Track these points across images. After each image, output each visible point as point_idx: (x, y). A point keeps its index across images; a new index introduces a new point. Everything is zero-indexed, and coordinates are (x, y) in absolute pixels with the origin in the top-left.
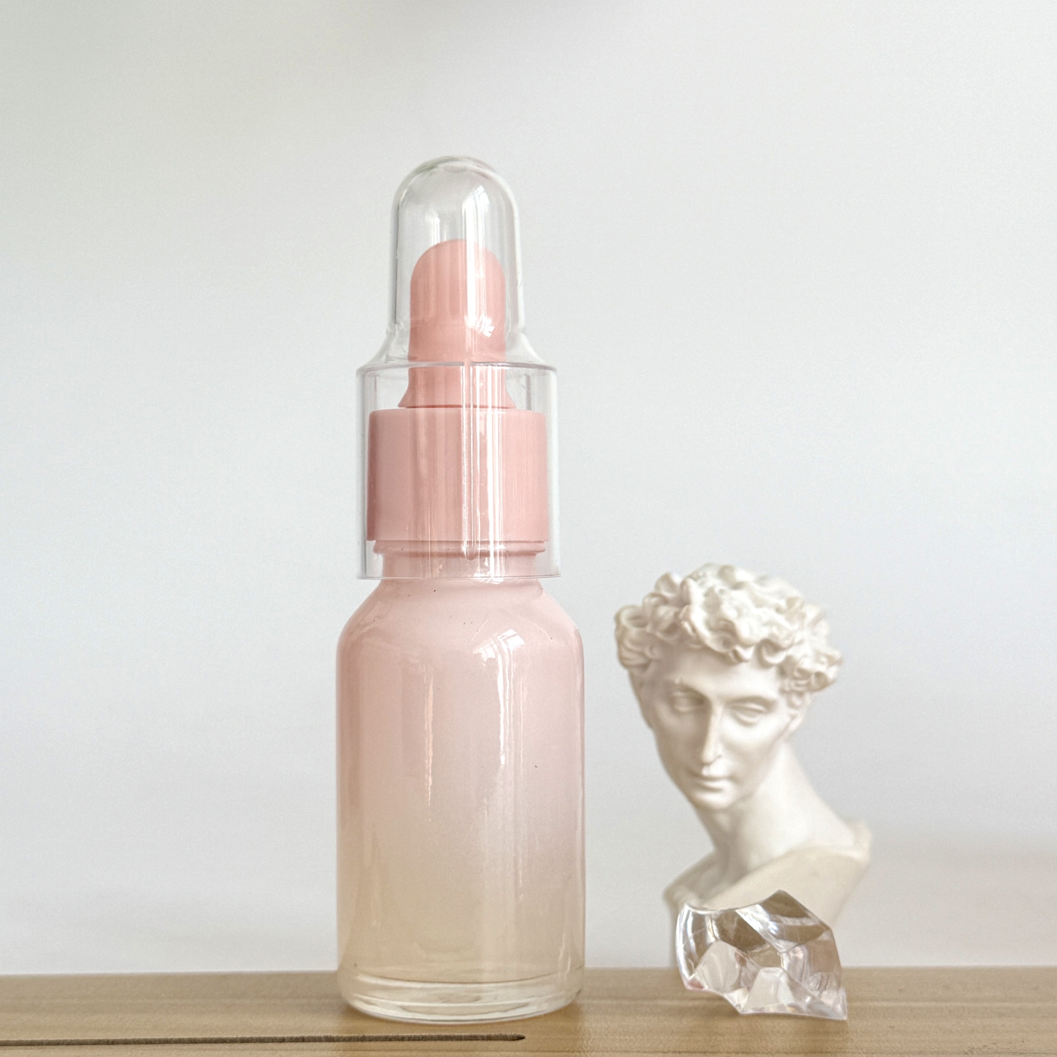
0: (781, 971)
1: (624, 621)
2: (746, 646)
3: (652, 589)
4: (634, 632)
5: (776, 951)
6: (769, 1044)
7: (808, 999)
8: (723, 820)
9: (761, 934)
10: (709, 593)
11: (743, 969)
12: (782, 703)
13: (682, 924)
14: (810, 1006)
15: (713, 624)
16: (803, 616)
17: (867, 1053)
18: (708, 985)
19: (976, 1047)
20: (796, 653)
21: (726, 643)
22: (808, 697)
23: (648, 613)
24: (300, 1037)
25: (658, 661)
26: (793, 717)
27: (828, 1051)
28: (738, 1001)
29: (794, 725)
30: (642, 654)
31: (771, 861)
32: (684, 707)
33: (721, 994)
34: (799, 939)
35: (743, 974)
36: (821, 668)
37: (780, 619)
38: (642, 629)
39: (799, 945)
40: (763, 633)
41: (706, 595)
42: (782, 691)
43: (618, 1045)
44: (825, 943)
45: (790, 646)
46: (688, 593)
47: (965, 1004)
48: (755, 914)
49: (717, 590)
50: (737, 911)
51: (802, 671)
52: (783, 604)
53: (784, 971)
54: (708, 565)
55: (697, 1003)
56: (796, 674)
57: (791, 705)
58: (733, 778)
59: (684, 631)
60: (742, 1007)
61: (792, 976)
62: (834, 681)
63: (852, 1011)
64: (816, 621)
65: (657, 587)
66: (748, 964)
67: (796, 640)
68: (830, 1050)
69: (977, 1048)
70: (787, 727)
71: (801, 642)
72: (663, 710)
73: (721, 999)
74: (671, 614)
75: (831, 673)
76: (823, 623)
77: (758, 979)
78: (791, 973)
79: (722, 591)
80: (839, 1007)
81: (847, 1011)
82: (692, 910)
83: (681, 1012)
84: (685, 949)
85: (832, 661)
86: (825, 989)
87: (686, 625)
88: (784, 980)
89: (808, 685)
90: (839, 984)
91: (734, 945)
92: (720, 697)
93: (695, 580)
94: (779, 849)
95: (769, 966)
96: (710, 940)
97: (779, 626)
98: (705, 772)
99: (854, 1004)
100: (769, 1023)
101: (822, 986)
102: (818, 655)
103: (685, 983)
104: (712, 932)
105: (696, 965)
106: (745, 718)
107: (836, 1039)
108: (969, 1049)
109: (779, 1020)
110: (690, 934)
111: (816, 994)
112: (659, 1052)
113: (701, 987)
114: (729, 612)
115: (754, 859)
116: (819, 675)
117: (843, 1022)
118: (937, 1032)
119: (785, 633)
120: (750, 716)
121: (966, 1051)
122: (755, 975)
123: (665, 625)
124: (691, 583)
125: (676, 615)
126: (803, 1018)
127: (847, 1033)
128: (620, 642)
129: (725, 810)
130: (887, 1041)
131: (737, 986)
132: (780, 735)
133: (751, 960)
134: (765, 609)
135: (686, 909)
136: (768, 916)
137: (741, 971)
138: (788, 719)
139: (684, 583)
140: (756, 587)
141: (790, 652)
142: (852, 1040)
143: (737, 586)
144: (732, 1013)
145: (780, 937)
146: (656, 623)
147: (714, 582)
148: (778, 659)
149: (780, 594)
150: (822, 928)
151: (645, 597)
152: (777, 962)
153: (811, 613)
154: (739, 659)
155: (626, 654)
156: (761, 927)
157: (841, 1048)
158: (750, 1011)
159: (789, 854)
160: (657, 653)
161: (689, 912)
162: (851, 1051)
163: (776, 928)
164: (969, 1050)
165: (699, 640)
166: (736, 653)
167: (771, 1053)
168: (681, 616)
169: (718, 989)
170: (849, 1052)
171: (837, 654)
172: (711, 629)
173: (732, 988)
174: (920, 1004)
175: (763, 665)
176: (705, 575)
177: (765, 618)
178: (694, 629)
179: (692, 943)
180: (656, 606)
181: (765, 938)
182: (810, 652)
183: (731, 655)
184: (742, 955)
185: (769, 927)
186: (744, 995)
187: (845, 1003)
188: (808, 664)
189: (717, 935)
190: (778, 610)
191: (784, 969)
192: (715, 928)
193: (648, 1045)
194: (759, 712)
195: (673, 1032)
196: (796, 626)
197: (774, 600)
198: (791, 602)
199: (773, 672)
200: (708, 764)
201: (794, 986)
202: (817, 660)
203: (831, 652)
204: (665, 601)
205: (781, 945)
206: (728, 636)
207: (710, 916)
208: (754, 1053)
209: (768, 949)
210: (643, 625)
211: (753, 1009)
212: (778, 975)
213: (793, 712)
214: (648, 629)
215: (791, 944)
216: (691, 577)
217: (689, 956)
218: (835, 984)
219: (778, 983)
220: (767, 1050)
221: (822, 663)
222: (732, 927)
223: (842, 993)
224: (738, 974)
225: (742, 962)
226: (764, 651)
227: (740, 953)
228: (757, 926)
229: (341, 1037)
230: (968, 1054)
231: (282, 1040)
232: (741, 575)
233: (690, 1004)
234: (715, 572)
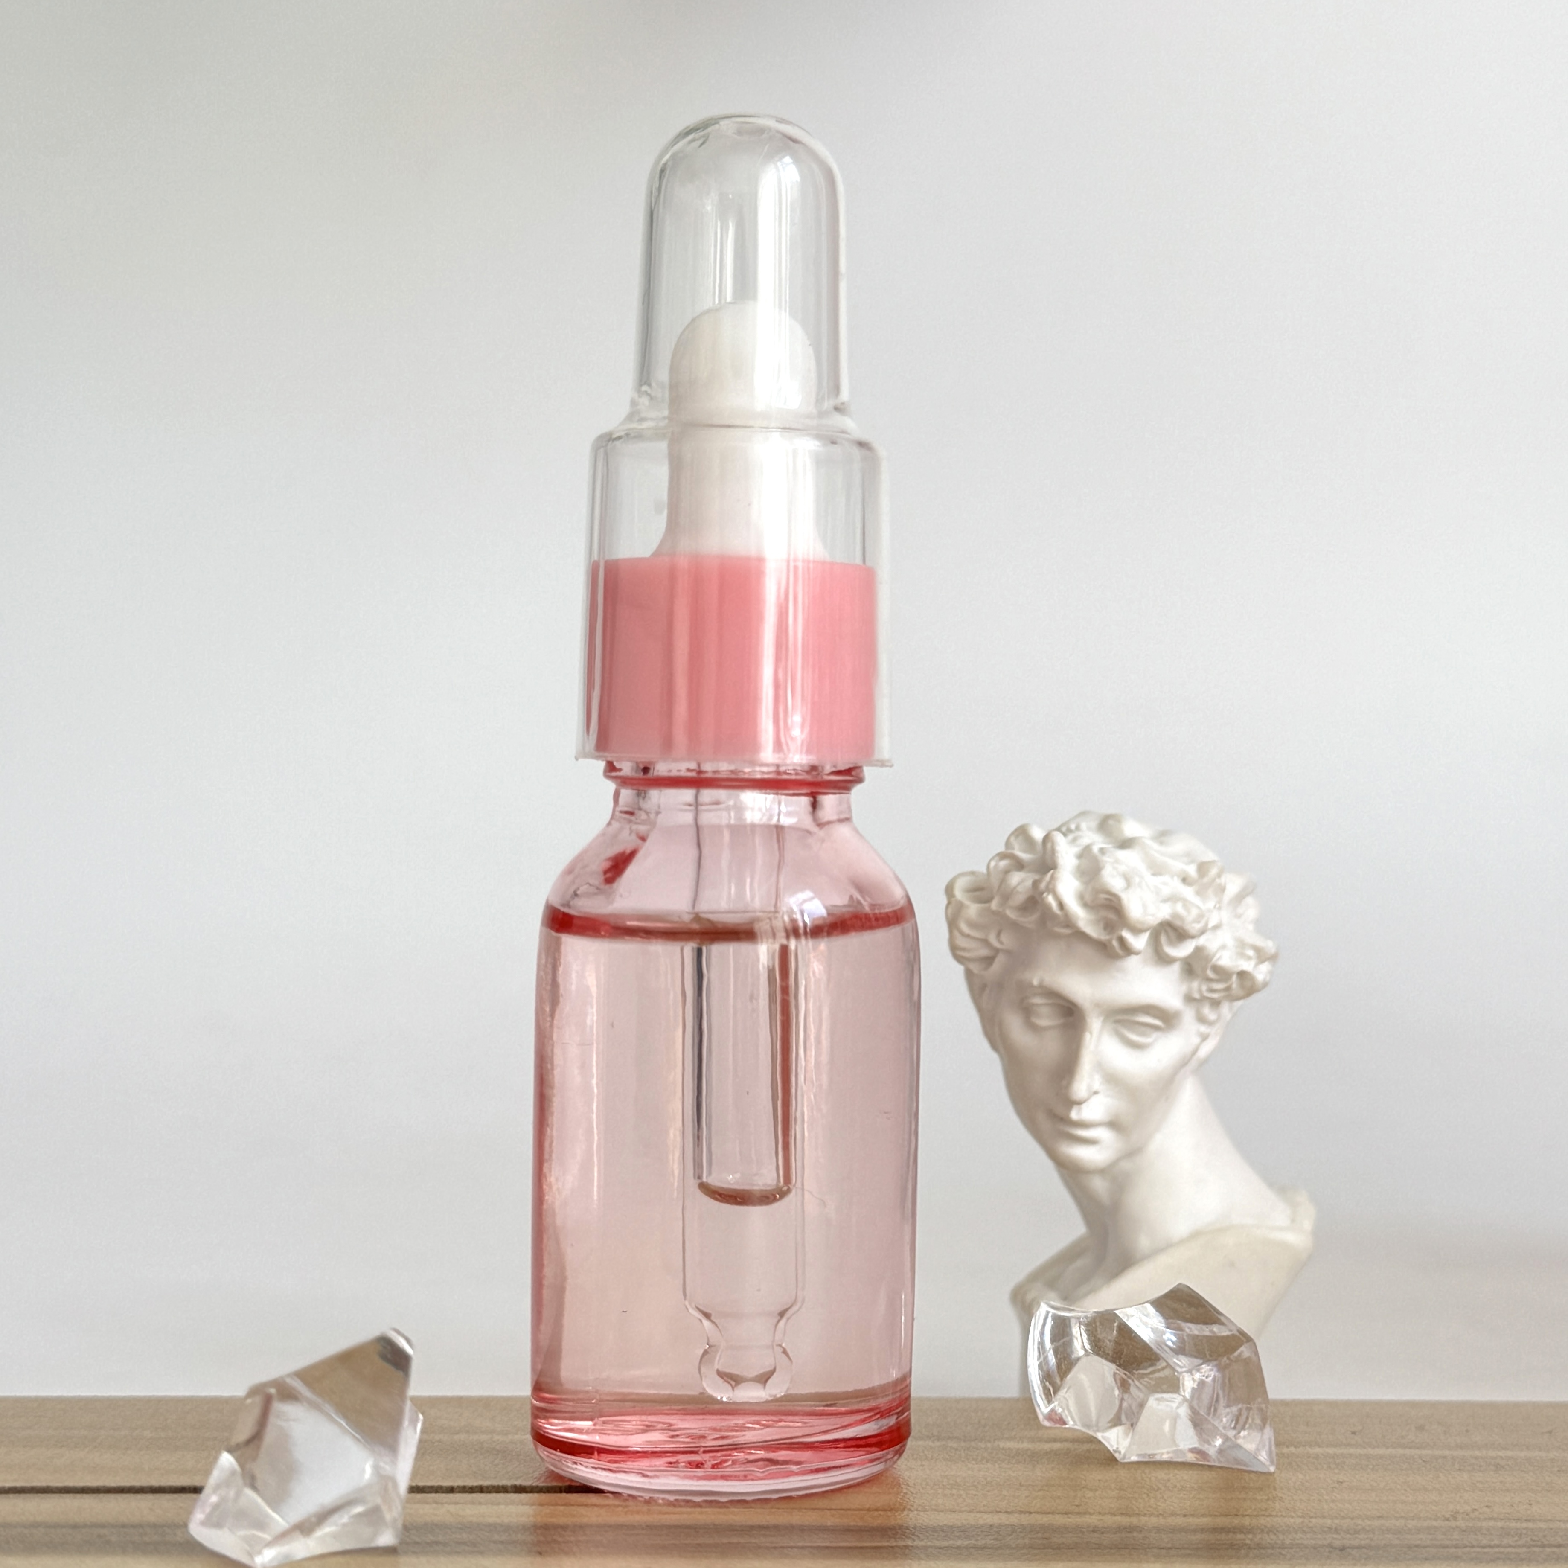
0: (1180, 1398)
1: (959, 894)
2: (1137, 931)
3: (1001, 848)
4: (973, 910)
5: (1174, 1370)
6: (1159, 1504)
7: (1219, 1442)
8: (1099, 1186)
9: (1152, 1346)
10: (1085, 853)
11: (1126, 1396)
12: (1188, 1016)
13: (1037, 1332)
14: (1221, 1451)
15: (1088, 898)
16: (1222, 889)
17: (1303, 1517)
18: (1074, 1421)
19: (1461, 1511)
20: (1209, 942)
21: (1109, 927)
22: (1226, 1010)
23: (995, 881)
24: (476, 1487)
25: (1008, 952)
26: (1204, 1038)
27: (1246, 1513)
28: (1118, 1443)
29: (1206, 1049)
30: (985, 942)
31: (1168, 1246)
32: (1046, 1018)
33: (1091, 1433)
34: (1207, 1353)
35: (1125, 1404)
36: (1247, 966)
37: (1188, 892)
38: (987, 905)
39: (1206, 1361)
40: (1164, 913)
41: (1080, 856)
42: (1189, 999)
43: (940, 1501)
44: (1247, 1362)
45: (1203, 932)
46: (1053, 851)
47: (1447, 1453)
48: (1145, 1319)
49: (1095, 849)
50: (1117, 1312)
51: (1217, 969)
52: (1192, 870)
53: (1185, 1399)
54: (1083, 814)
55: (1057, 1446)
56: (1211, 974)
57: (1201, 1019)
58: (1113, 1124)
59: (1048, 908)
60: (1123, 1452)
61: (1196, 1407)
62: (1265, 985)
63: (1281, 1460)
64: (1239, 898)
65: (1008, 844)
66: (1133, 1389)
67: (1210, 925)
68: (1249, 1512)
69: (1463, 1513)
70: (1195, 1051)
71: (1217, 927)
72: (1014, 1024)
73: (1093, 1440)
74: (1029, 883)
75: (1261, 973)
76: (1250, 900)
77: (1145, 1413)
78: (1195, 1403)
79: (1102, 850)
80: (1263, 1456)
81: (1275, 1458)
82: (1052, 1311)
83: (1034, 1458)
84: (1040, 1366)
85: (1262, 956)
86: (1243, 1428)
87: (1050, 899)
88: (1184, 1411)
89: (1228, 989)
90: (1264, 1420)
91: (1113, 1361)
92: (1097, 1005)
93: (1065, 835)
94: (1180, 1228)
95: (1163, 1392)
96: (1078, 1354)
97: (1185, 902)
98: (1074, 1115)
99: (1285, 1450)
100: (1161, 1474)
101: (1239, 1423)
102: (1241, 945)
103: (1041, 1417)
104: (1080, 1341)
105: (1056, 1392)
106: (1134, 1037)
107: (1259, 1498)
108: (1452, 1513)
109: (1176, 1472)
110: (1048, 1344)
111: (1231, 1434)
112: (1000, 1512)
113: (1065, 1423)
114: (1113, 880)
115: (1144, 1242)
116: (1242, 975)
117: (1270, 1474)
118: (1405, 1490)
119: (1194, 912)
120: (1142, 1034)
121: (1447, 1516)
122: (1142, 1405)
123: (1019, 899)
124: (1059, 838)
125: (1036, 884)
126: (1211, 1467)
127: (1275, 1489)
128: (952, 923)
129: (1102, 1172)
130: (1333, 1501)
131: (1116, 1422)
132: (1184, 1062)
133: (1137, 1383)
134: (1166, 878)
135: (1043, 1310)
136: (1163, 1321)
137: (1122, 1400)
138: (1196, 1040)
139: (1047, 838)
140: (1155, 846)
141: (1201, 941)
142: (1281, 1499)
143: (1126, 844)
144: (1109, 1460)
145: (1180, 1350)
146: (1006, 897)
147: (1091, 837)
148: (1184, 950)
149: (1189, 857)
150: (1242, 1338)
151: (993, 858)
152: (1173, 1385)
153: (1233, 884)
154: (1127, 950)
155: (961, 942)
156: (1152, 1336)
157: (1266, 1510)
158: (1134, 1458)
159: (1195, 1235)
160: (1007, 941)
161: (1048, 1313)
162: (1280, 1514)
163: (1174, 1339)
164: (1452, 1515)
165: (1068, 922)
166: (1122, 941)
167: (1162, 1515)
168: (1043, 886)
169: (1088, 1426)
170: (1277, 1516)
171: (1269, 946)
172: (1085, 905)
173: (1109, 1425)
174: (1381, 1451)
175: (1162, 959)
176: (1078, 828)
177: (1166, 891)
178: (1061, 905)
179: (1052, 1359)
180: (1007, 872)
181: (1158, 1352)
182: (1231, 943)
183: (1115, 943)
184: (1124, 1376)
185: (1165, 1337)
186: (1126, 1434)
187: (1273, 1448)
188: (1226, 960)
189: (1088, 1347)
190: (1185, 880)
191: (1184, 1397)
192: (1085, 1336)
193: (985, 1503)
194: (1156, 1028)
195: (1021, 1485)
196: (1211, 904)
197: (1179, 866)
198: (1203, 868)
199: (1176, 967)
200: (1079, 1103)
201: (1197, 1422)
202: (1242, 955)
203: (1260, 942)
204: (1020, 865)
205: (1181, 1362)
206: (1112, 916)
207: (1078, 1318)
208: (1138, 1515)
209: (1163, 1369)
210: (989, 900)
211: (1139, 1455)
212: (1174, 1405)
213: (1203, 1029)
214: (994, 905)
215: (1197, 1361)
216: (1058, 829)
217: (1047, 1377)
218: (1258, 1421)
219: (1175, 1419)
220: (1158, 1511)
221: (1249, 958)
222: (1110, 1337)
223: (1268, 1432)
224: (1117, 1403)
225: (1124, 1386)
226: (1163, 939)
227: (1121, 1373)
228: (1146, 1335)
229: (537, 1487)
230: (1450, 1521)
231: (451, 1490)
232: (1130, 828)
233: (1047, 1447)
234: (1094, 824)
